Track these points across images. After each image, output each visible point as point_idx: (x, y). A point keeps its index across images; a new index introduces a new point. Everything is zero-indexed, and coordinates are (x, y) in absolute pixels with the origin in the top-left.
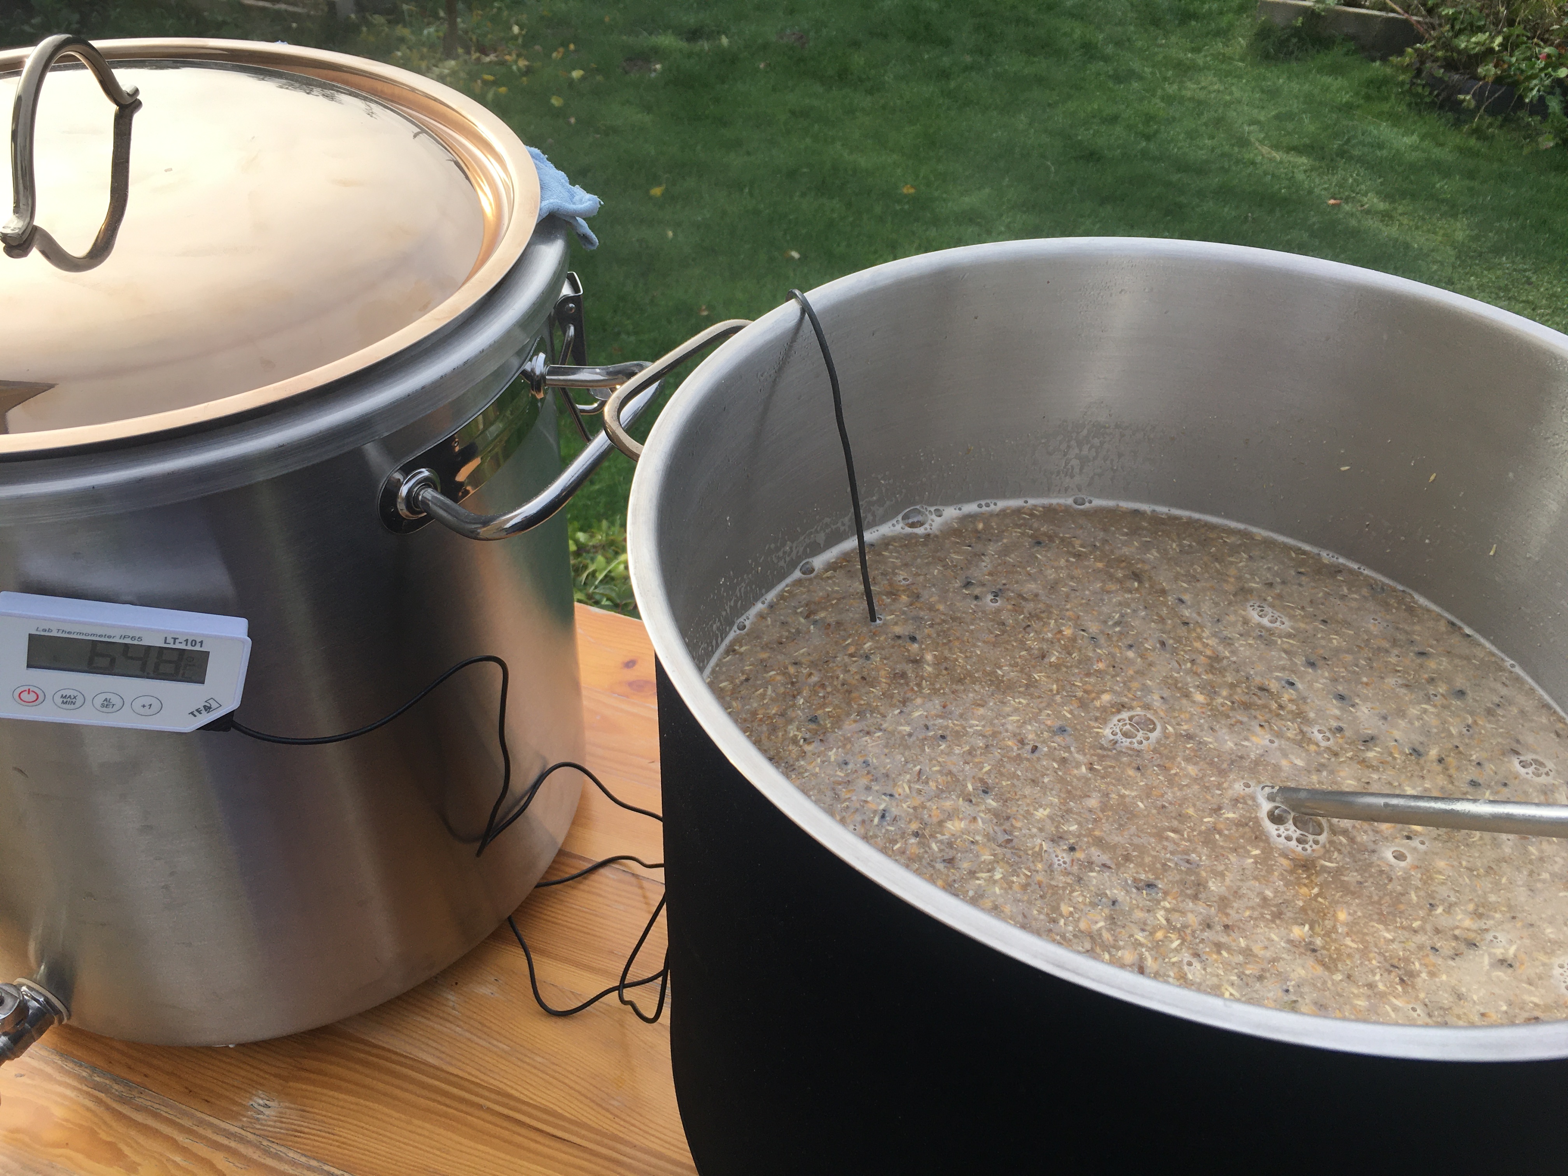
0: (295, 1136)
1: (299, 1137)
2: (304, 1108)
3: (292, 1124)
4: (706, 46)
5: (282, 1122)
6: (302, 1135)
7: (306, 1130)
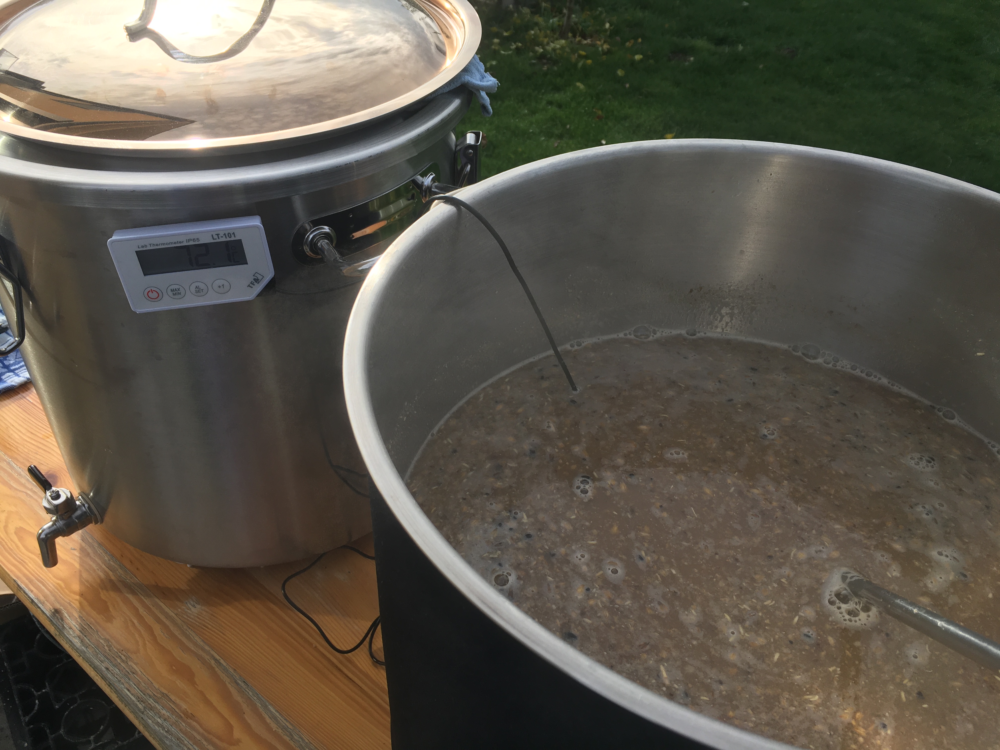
0: (203, 629)
1: (205, 630)
2: (214, 614)
3: (204, 621)
4: (727, 49)
5: (199, 618)
6: (206, 629)
7: (210, 627)
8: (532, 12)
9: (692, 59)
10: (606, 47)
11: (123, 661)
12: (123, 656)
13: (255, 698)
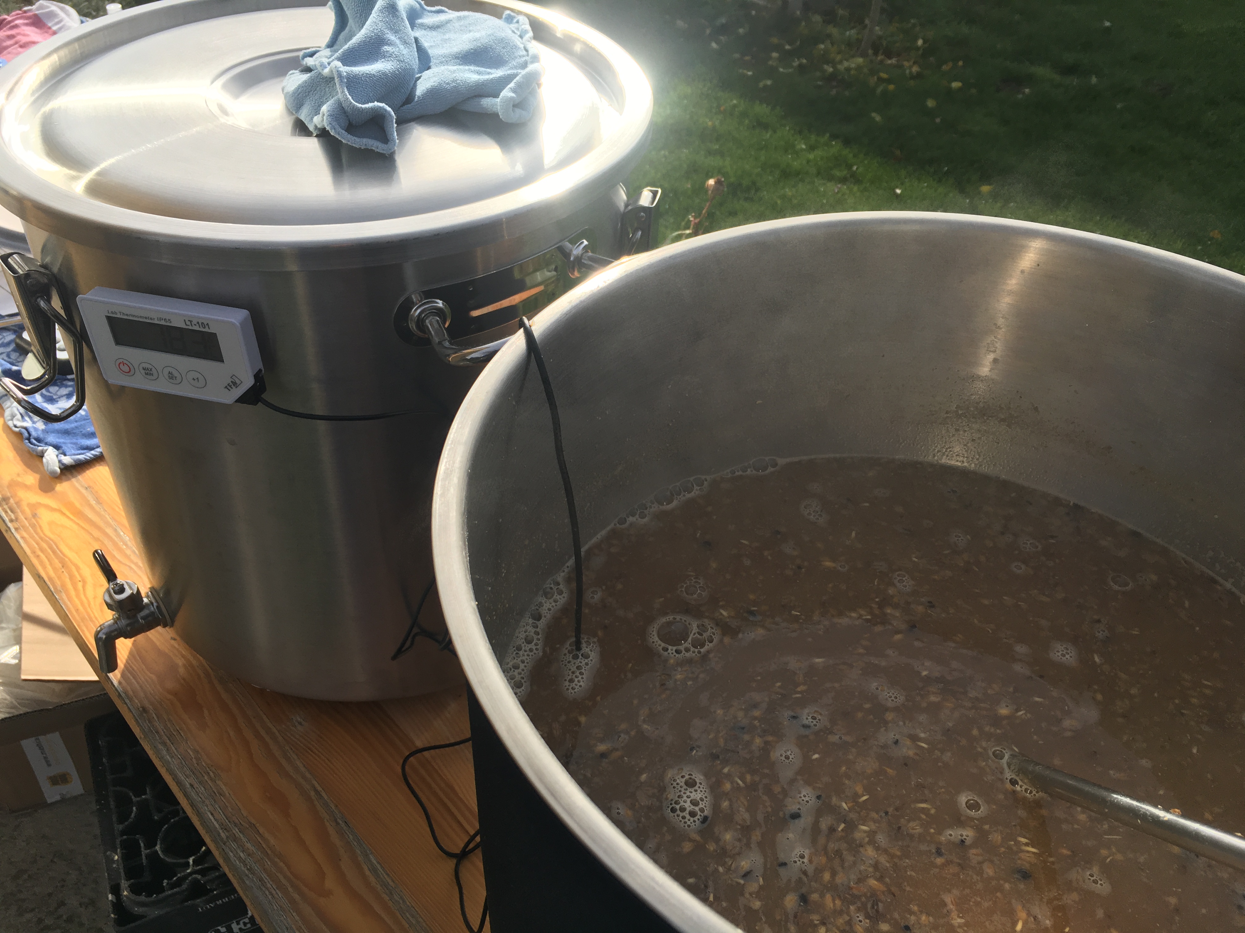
1: (309, 753)
2: (323, 736)
3: (309, 742)
4: (1076, 81)
5: (304, 739)
6: (311, 753)
7: (316, 751)
8: (824, 22)
9: (1027, 90)
10: (915, 69)
11: (211, 779)
12: (211, 774)
13: (355, 844)
